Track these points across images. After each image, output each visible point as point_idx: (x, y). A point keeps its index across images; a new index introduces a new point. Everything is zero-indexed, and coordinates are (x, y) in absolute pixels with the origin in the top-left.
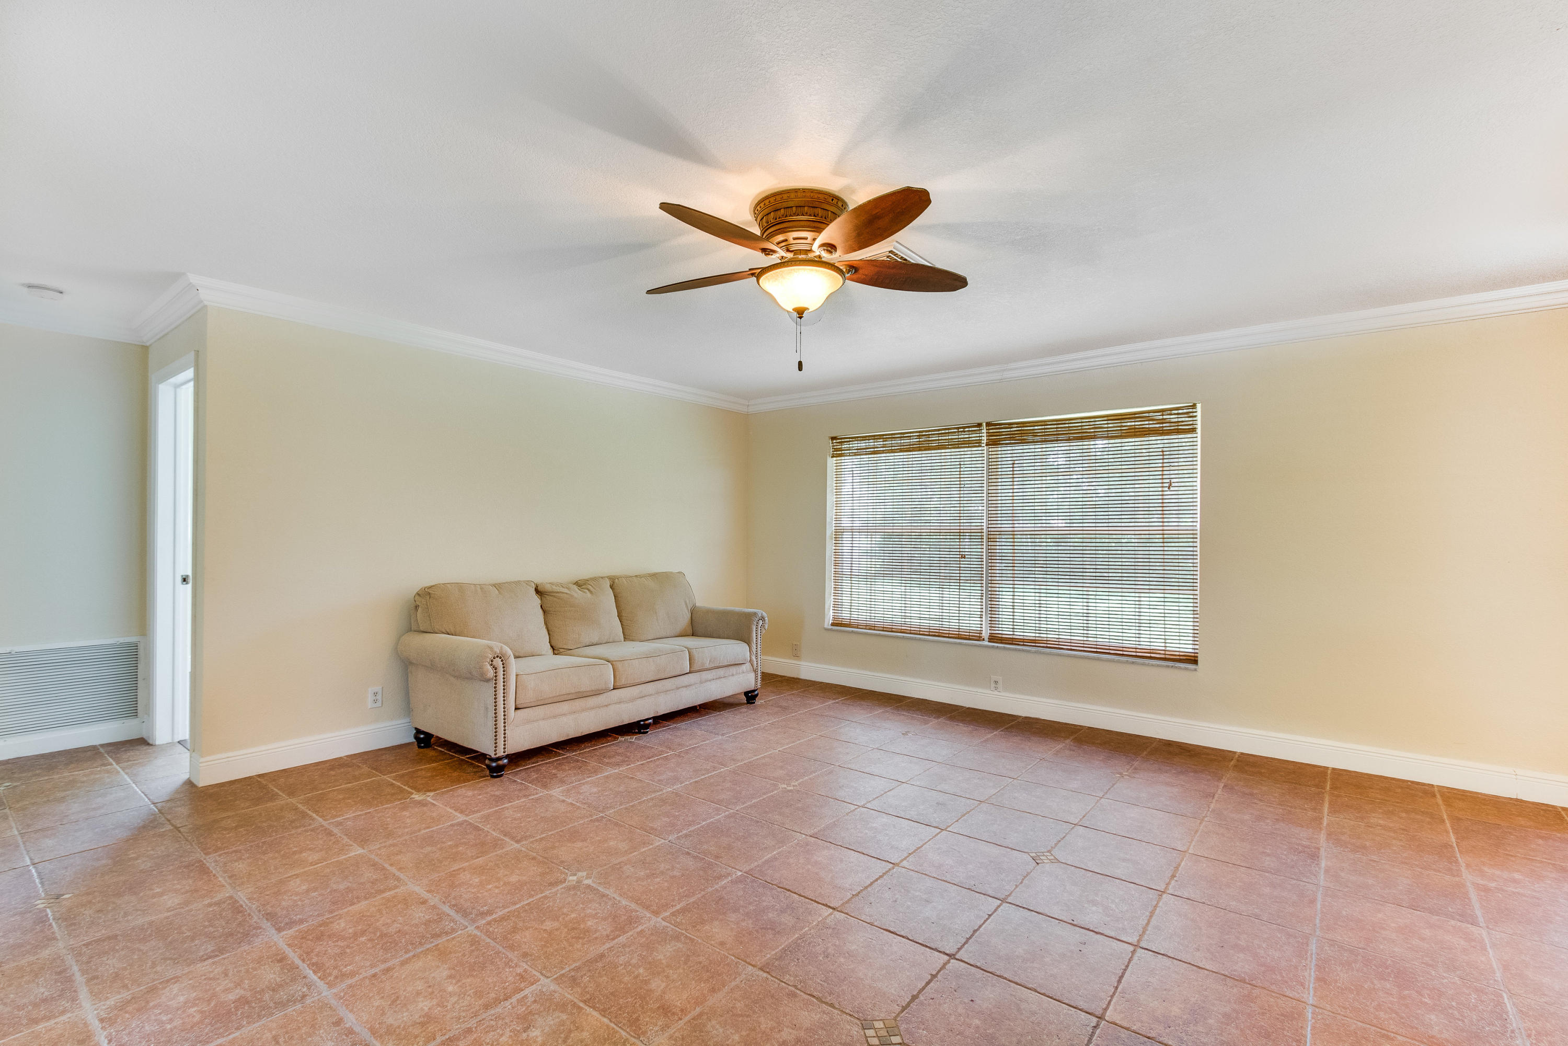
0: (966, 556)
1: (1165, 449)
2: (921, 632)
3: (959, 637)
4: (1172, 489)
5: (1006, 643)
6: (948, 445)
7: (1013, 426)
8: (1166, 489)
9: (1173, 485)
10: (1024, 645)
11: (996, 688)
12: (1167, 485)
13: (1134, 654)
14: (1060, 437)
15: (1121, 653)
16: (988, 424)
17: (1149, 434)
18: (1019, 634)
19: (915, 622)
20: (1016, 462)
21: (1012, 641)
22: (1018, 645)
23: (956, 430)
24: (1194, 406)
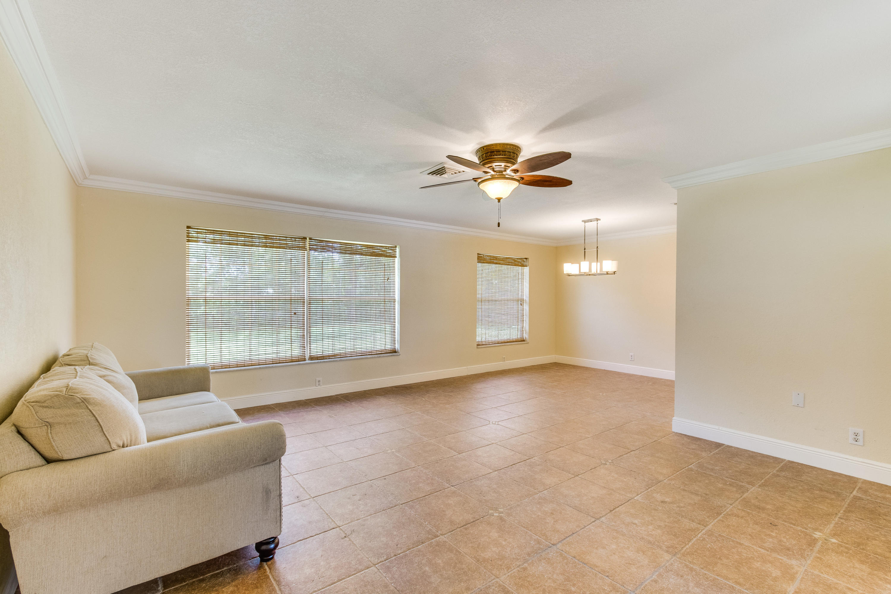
0: (297, 313)
1: (385, 263)
2: (267, 363)
3: (292, 361)
4: (389, 280)
5: (319, 360)
6: (287, 247)
7: (324, 242)
8: (386, 280)
9: (390, 279)
10: (329, 358)
11: (319, 385)
12: (387, 279)
13: (376, 353)
14: (348, 252)
15: (371, 353)
16: (310, 239)
17: (382, 256)
18: (326, 353)
19: (263, 357)
20: (324, 262)
21: (323, 358)
22: (326, 359)
23: (294, 239)
24: (396, 247)
